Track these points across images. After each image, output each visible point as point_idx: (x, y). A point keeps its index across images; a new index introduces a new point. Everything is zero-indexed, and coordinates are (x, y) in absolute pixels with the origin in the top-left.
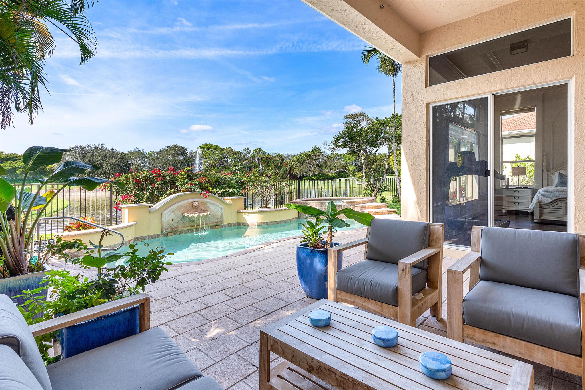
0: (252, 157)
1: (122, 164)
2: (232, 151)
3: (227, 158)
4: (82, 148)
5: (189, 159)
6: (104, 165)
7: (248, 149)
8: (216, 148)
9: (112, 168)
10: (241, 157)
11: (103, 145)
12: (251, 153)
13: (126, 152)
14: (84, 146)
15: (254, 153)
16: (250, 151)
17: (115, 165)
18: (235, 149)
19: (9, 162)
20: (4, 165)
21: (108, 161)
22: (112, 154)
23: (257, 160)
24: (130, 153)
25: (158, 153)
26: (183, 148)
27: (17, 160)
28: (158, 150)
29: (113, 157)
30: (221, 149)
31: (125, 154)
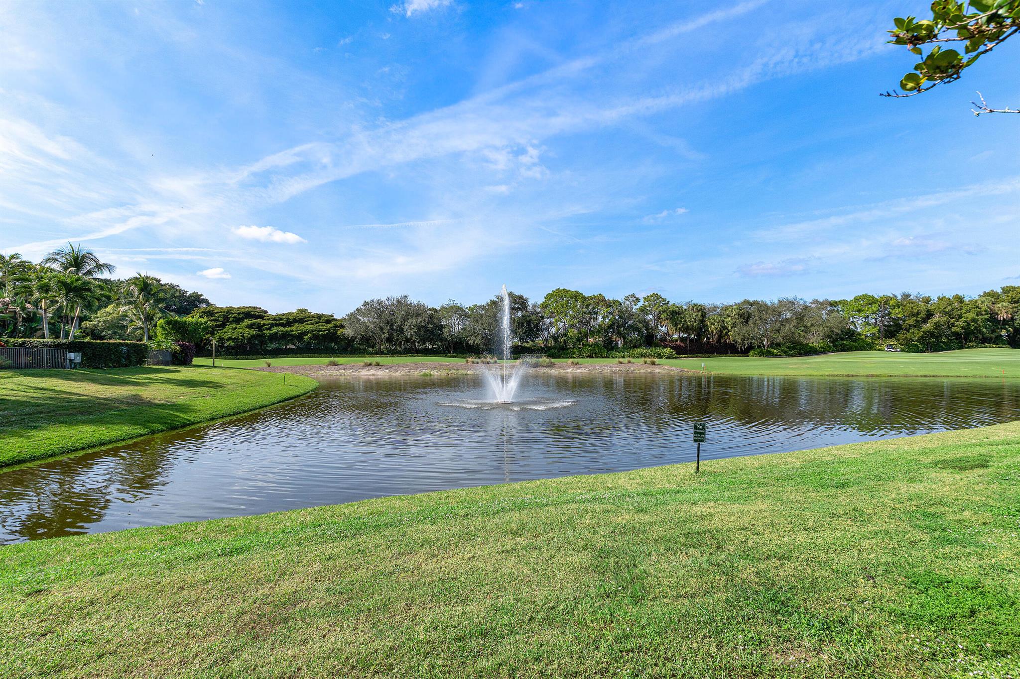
0: (642, 311)
1: (430, 326)
2: (604, 300)
3: (596, 313)
4: (380, 303)
5: (529, 316)
6: (405, 328)
7: (633, 296)
8: (576, 296)
9: (415, 332)
10: (620, 311)
11: (406, 297)
12: (640, 304)
13: (438, 308)
14: (383, 299)
15: (647, 303)
16: (638, 300)
17: (419, 328)
18: (609, 297)
19: (297, 324)
20: (292, 328)
21: (410, 321)
22: (418, 311)
23: (651, 316)
24: (443, 308)
25: (482, 307)
26: (521, 297)
27: (306, 321)
28: (484, 303)
29: (418, 315)
30: (585, 298)
31: (436, 311)
